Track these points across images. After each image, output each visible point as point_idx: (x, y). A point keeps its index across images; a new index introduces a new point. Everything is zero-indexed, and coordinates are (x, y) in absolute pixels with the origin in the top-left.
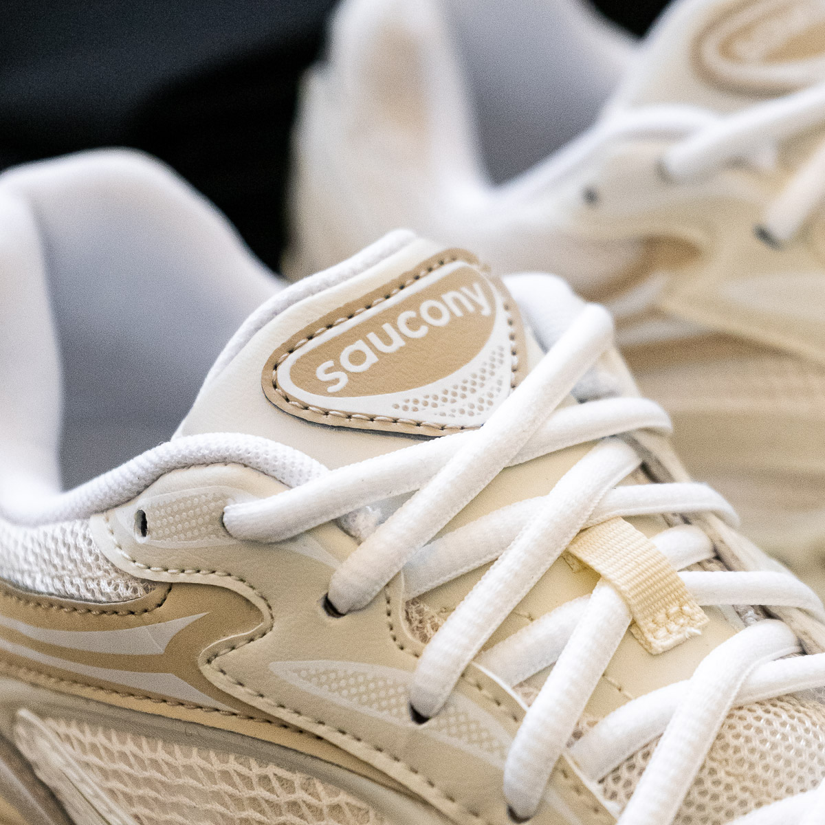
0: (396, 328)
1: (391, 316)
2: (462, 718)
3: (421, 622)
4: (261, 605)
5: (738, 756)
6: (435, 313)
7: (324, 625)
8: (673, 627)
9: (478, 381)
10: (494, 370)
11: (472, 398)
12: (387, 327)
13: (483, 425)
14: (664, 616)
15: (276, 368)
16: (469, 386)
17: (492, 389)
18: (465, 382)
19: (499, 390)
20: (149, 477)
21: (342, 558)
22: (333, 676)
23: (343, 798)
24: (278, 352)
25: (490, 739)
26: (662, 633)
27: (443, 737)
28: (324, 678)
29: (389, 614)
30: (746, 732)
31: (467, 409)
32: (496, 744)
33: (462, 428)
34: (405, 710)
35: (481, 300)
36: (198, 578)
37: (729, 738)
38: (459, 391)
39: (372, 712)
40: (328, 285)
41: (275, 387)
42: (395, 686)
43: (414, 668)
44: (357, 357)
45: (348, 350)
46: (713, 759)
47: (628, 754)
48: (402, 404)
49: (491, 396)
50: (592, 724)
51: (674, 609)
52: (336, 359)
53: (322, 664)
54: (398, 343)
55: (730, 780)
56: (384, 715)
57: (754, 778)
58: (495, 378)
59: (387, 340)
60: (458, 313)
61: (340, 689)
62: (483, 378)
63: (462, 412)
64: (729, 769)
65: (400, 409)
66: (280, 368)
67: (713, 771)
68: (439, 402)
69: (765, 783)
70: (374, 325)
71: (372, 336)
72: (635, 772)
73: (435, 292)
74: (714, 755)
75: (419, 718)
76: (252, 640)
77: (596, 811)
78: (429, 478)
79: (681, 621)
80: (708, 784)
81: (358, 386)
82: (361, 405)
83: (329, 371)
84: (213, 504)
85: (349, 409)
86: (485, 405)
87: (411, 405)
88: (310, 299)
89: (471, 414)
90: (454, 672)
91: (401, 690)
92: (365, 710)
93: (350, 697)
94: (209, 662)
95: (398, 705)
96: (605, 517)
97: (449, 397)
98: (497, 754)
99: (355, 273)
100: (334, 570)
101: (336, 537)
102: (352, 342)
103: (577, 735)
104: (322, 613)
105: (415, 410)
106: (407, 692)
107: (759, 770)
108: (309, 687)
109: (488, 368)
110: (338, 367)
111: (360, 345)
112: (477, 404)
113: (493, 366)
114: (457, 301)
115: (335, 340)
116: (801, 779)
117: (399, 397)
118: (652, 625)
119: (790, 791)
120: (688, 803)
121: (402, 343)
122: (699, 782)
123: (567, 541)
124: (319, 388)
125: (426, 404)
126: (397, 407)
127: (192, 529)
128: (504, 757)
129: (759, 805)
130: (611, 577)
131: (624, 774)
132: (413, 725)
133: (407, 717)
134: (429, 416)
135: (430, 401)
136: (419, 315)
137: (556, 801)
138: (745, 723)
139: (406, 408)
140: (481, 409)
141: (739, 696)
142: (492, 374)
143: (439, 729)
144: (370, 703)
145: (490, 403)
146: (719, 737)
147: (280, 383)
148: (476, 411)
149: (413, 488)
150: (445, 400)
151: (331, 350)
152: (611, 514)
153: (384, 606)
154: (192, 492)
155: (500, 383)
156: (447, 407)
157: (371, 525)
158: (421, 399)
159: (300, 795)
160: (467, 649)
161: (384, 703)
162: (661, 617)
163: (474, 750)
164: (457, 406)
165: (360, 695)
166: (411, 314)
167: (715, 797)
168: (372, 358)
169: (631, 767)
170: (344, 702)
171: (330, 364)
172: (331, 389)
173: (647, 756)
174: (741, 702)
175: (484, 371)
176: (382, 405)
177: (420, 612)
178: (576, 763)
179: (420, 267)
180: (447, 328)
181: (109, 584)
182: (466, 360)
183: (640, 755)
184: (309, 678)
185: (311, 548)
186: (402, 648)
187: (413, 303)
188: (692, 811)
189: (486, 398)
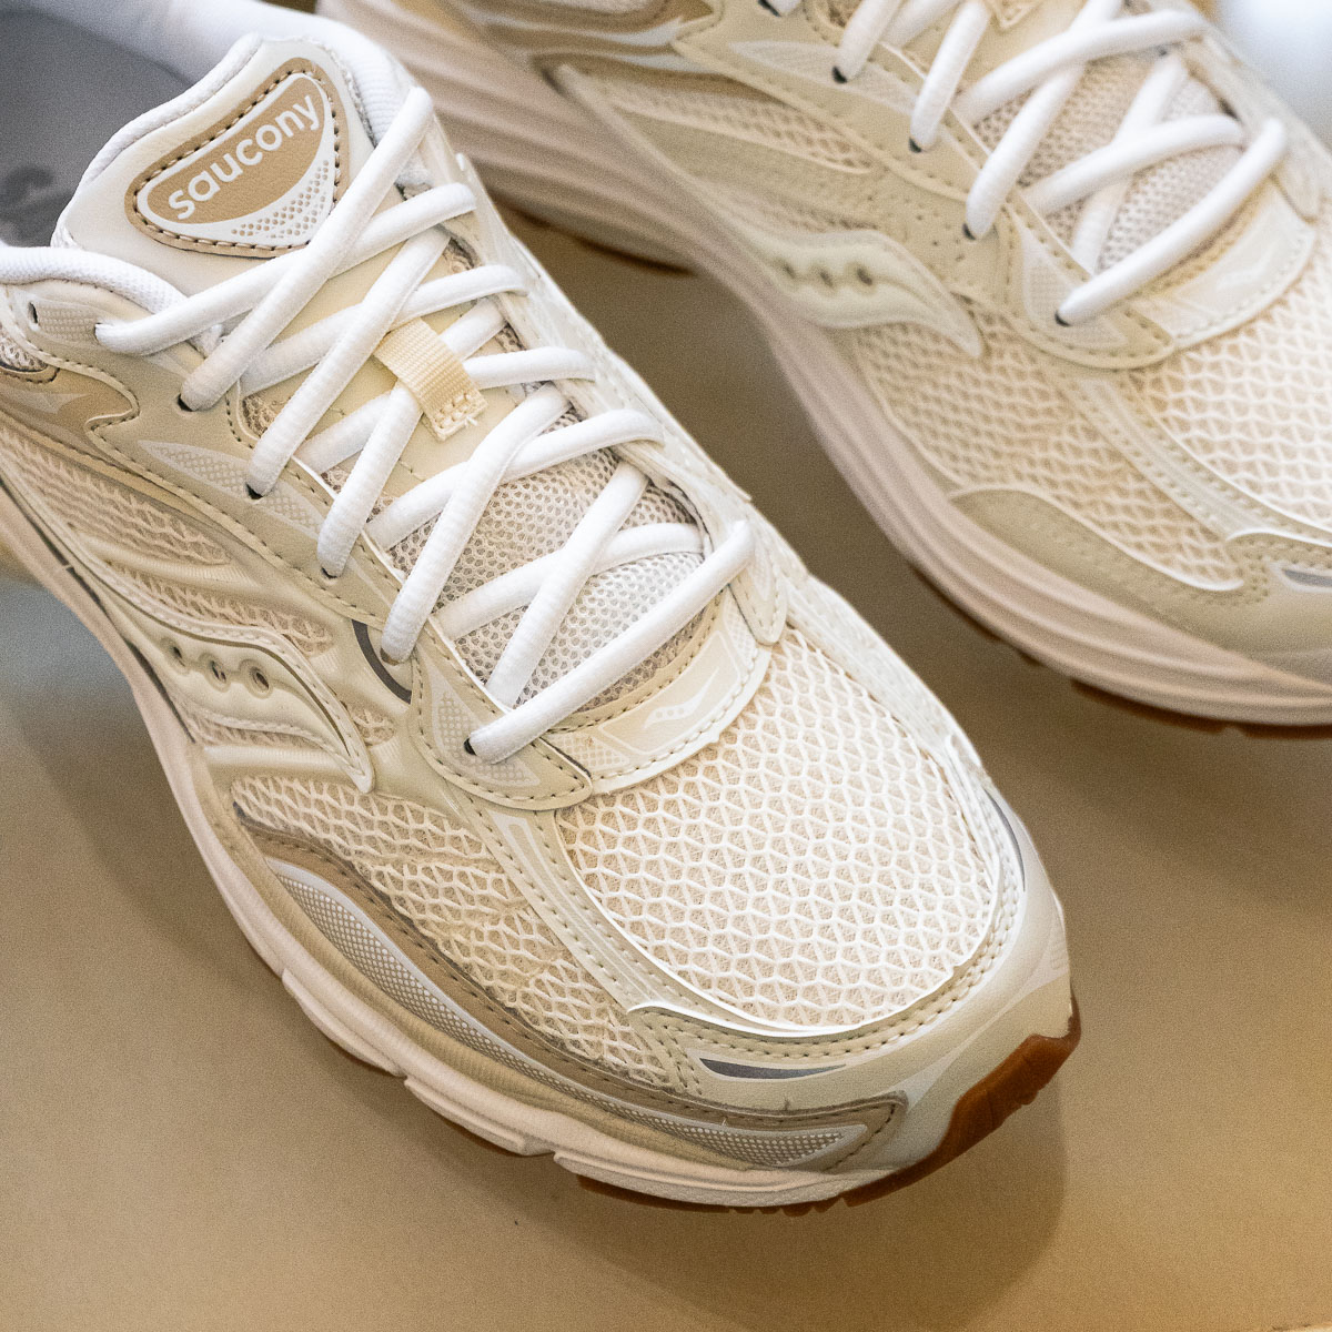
0: (236, 158)
1: (230, 146)
2: (286, 500)
3: (256, 412)
4: (130, 396)
5: (509, 519)
6: (269, 138)
7: (178, 418)
8: (458, 415)
9: (304, 200)
10: (319, 187)
11: (299, 218)
12: (227, 157)
13: (307, 243)
14: (451, 405)
15: (136, 193)
16: (296, 206)
17: (316, 206)
18: (294, 203)
19: (322, 207)
20: (37, 278)
21: (191, 369)
22: (187, 456)
23: (201, 538)
24: (136, 181)
25: (307, 517)
26: (448, 421)
27: (271, 512)
28: (180, 457)
29: (229, 413)
30: (508, 508)
31: (294, 229)
32: (311, 521)
33: (290, 247)
34: (243, 488)
35: (312, 114)
36: (79, 369)
37: (493, 514)
38: (288, 213)
39: (218, 486)
40: (178, 115)
41: (136, 210)
42: (235, 470)
43: (248, 458)
44: (203, 187)
45: (195, 181)
46: (478, 532)
47: (413, 529)
48: (239, 229)
49: (315, 214)
50: (388, 502)
51: (460, 398)
52: (185, 188)
53: (178, 447)
54: (237, 171)
55: (492, 548)
56: (227, 490)
57: (512, 546)
58: (319, 195)
59: (228, 170)
60: (290, 134)
61: (193, 466)
62: (309, 197)
63: (290, 232)
64: (491, 539)
65: (238, 234)
66: (139, 194)
67: (479, 542)
68: (271, 225)
69: (521, 548)
70: (216, 156)
71: (215, 167)
72: (419, 544)
73: (270, 117)
74: (481, 528)
75: (254, 495)
76: (124, 420)
77: (386, 577)
78: (261, 299)
79: (465, 408)
80: (474, 553)
81: (204, 213)
82: (206, 231)
83: (179, 199)
84: (87, 320)
85: (196, 235)
86: (309, 223)
87: (247, 230)
88: (163, 128)
89: (298, 233)
90: (279, 465)
91: (239, 473)
92: (213, 484)
93: (201, 473)
94: (93, 429)
95: (237, 484)
96: (406, 320)
97: (279, 219)
98: (313, 528)
99: (203, 101)
100: (184, 379)
101: (187, 354)
102: (199, 173)
103: (376, 511)
104: (177, 409)
105: (251, 234)
106: (244, 475)
107: (515, 539)
108: (171, 462)
109: (313, 186)
110: (187, 196)
111: (204, 176)
112: (303, 223)
113: (318, 184)
114: (289, 121)
115: (183, 172)
116: (549, 543)
117: (236, 223)
118: (440, 416)
119: (540, 553)
120: (457, 569)
121: (240, 171)
122: (467, 551)
123: (372, 349)
124: (172, 214)
125: (259, 228)
126: (235, 232)
127: (72, 333)
128: (317, 532)
129: (515, 565)
130: (406, 380)
131: (411, 544)
132: (249, 500)
133: (245, 494)
134: (262, 239)
135: (263, 224)
136: (255, 141)
137: (354, 565)
138: (517, 491)
139: (242, 233)
140: (306, 227)
141: (504, 477)
142: (317, 191)
143: (269, 506)
144: (216, 479)
145: (314, 221)
146: (486, 513)
147: (140, 207)
148: (301, 230)
149: (249, 309)
150: (276, 222)
151: (181, 181)
152: (411, 317)
153: (225, 407)
154: (69, 305)
155: (323, 199)
156: (277, 230)
157: (213, 344)
158: (255, 224)
159: (169, 530)
160: (288, 447)
161: (227, 482)
162: (448, 407)
163: (295, 524)
164: (286, 227)
165: (208, 473)
166: (248, 142)
167: (479, 563)
168: (214, 188)
169: (416, 539)
170: (197, 477)
171: (179, 193)
172: (182, 216)
173: (428, 530)
174: (506, 481)
175: (310, 189)
176: (222, 230)
177: (255, 404)
178: (371, 540)
179: (256, 92)
180: (279, 151)
181: (12, 350)
182: (295, 180)
183: (423, 530)
184: (169, 455)
185: (165, 362)
186: (239, 440)
187: (249, 132)
188: (460, 575)
189: (311, 216)
